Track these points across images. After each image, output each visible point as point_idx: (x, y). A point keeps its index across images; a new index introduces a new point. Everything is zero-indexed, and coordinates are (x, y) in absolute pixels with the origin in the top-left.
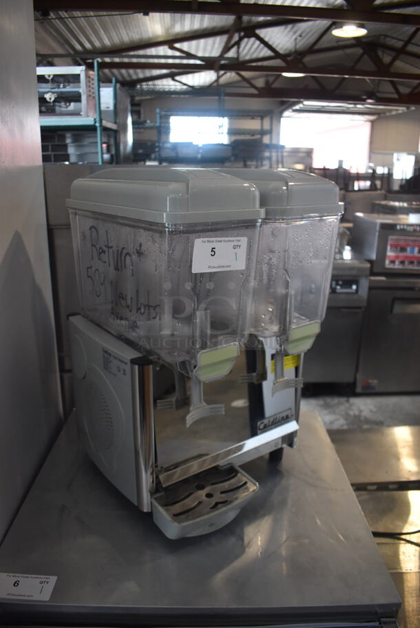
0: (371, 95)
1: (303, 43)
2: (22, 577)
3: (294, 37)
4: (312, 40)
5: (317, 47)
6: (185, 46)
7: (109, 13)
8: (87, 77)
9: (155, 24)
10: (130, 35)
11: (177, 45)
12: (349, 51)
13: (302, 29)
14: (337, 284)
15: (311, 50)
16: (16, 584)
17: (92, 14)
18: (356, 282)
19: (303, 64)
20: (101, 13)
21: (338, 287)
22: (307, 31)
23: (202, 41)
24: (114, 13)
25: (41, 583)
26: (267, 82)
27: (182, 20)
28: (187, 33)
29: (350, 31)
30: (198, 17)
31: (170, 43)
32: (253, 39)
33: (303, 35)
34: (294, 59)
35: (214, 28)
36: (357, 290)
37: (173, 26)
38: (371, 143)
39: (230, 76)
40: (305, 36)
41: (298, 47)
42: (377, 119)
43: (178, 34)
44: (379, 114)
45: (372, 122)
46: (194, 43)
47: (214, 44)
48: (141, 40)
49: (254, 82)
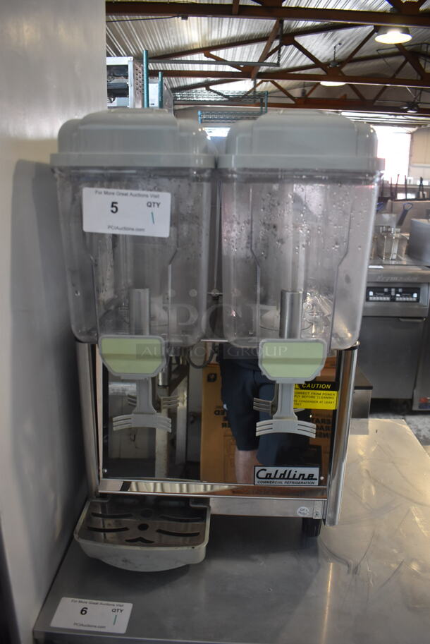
0: (412, 106)
1: (342, 52)
2: (90, 603)
3: (333, 45)
4: (352, 48)
5: (356, 56)
6: (221, 54)
7: (145, 17)
8: (135, 69)
9: (192, 31)
10: (166, 42)
11: (213, 53)
12: (390, 60)
13: (342, 36)
14: (397, 292)
15: (350, 59)
16: (83, 611)
17: (128, 18)
18: (418, 290)
19: (342, 72)
20: (137, 17)
21: (398, 295)
22: (348, 38)
23: (239, 49)
24: (150, 17)
25: (114, 611)
26: (304, 92)
27: (220, 25)
28: (224, 40)
29: (394, 37)
30: (236, 21)
31: (206, 50)
32: (291, 47)
33: (343, 43)
34: (332, 69)
35: (251, 35)
36: (418, 299)
37: (210, 32)
38: (411, 156)
39: (266, 86)
40: (344, 45)
41: (336, 55)
42: (417, 130)
43: (214, 41)
44: (420, 126)
45: (412, 134)
46: (231, 50)
47: (251, 52)
48: (177, 47)
49: (291, 92)
